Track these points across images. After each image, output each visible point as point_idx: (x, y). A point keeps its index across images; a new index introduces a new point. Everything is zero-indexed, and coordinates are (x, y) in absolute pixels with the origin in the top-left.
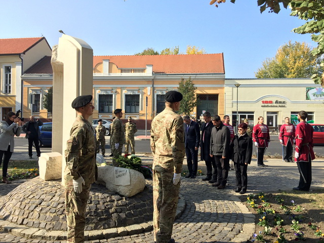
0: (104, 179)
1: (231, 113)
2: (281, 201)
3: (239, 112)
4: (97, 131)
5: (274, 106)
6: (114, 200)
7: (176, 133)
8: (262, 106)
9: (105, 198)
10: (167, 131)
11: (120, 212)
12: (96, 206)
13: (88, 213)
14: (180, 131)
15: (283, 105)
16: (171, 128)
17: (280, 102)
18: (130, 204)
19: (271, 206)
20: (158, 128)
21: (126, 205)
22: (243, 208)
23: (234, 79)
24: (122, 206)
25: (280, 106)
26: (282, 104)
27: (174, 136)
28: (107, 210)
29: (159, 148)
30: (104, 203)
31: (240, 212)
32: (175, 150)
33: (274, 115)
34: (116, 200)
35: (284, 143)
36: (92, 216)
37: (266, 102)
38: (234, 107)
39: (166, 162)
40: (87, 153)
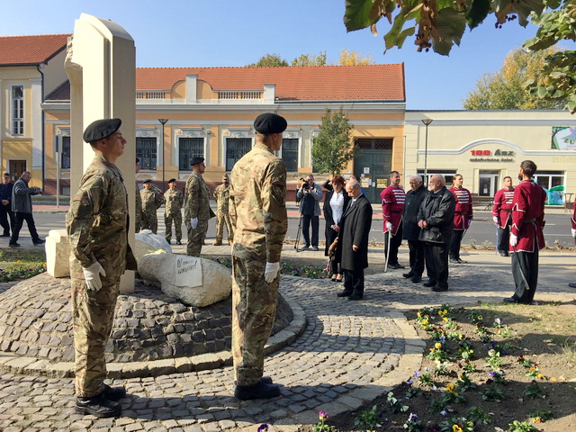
0: (157, 276)
1: (416, 172)
2: (477, 320)
3: (429, 171)
4: (168, 200)
5: (492, 160)
6: (173, 312)
7: (272, 188)
8: (471, 160)
9: (156, 307)
10: (256, 186)
11: (182, 333)
12: (139, 321)
13: (124, 332)
14: (279, 185)
15: (510, 158)
16: (263, 180)
17: (505, 153)
18: (201, 318)
19: (458, 329)
20: (240, 181)
21: (194, 320)
22: (407, 330)
23: (422, 111)
24: (187, 321)
25: (503, 160)
26: (506, 155)
27: (268, 194)
28: (158, 328)
29: (242, 217)
30: (154, 316)
31: (401, 337)
32: (269, 220)
33: (492, 177)
34: (175, 312)
35: (500, 223)
36: (131, 337)
37: (479, 153)
38: (420, 162)
39: (255, 243)
40: (109, 223)
